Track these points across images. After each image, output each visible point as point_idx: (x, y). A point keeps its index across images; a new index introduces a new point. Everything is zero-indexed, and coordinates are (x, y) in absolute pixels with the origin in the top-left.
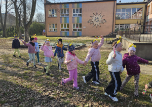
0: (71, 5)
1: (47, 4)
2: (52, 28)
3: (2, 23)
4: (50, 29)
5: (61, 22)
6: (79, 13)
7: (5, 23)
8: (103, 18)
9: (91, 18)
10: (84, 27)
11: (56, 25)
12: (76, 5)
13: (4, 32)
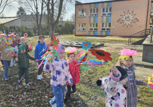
0: (101, 4)
1: (78, 4)
2: (81, 27)
3: (37, 23)
4: (79, 28)
5: (90, 22)
6: (109, 12)
7: (40, 22)
8: (135, 17)
9: (121, 17)
10: (113, 27)
11: (85, 24)
12: (106, 4)
13: (39, 30)
